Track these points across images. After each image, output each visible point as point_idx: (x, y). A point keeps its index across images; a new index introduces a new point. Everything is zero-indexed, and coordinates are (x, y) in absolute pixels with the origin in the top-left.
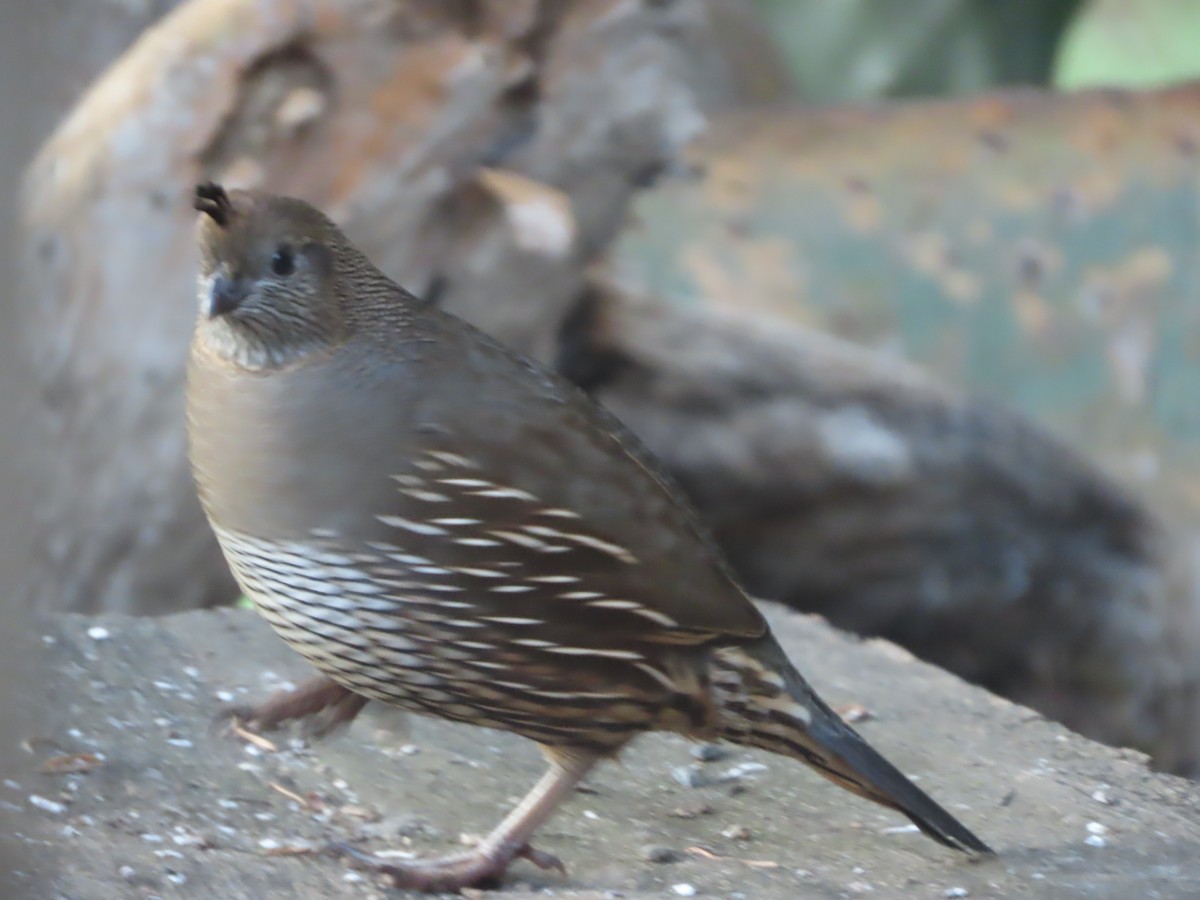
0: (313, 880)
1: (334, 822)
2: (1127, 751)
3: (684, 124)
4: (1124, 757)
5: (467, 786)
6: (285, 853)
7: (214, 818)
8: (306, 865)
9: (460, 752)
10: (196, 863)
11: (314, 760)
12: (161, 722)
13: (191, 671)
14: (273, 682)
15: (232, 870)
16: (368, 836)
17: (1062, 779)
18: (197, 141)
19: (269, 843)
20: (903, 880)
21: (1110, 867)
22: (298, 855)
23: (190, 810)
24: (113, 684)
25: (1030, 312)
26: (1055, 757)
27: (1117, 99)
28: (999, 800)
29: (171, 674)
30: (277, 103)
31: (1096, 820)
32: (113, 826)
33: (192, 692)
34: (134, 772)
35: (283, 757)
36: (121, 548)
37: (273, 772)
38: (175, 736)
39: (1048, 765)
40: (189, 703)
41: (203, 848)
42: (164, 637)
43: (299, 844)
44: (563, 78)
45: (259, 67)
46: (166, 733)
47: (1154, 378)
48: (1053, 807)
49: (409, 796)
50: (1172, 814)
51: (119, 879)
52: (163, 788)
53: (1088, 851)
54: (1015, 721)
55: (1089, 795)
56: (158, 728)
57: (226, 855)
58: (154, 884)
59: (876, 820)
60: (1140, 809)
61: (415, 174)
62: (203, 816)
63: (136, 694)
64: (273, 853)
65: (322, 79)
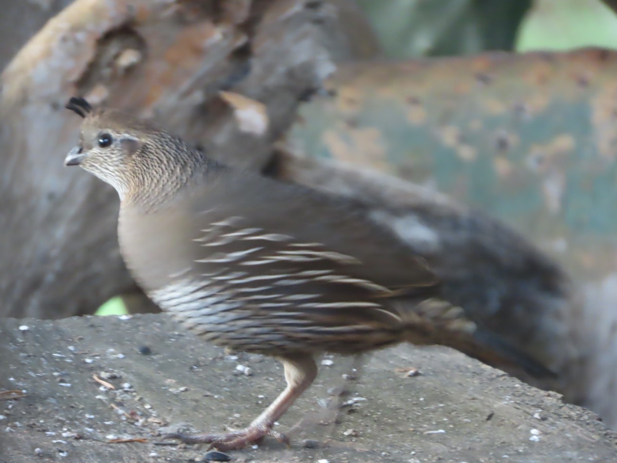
0: (133, 455)
1: (144, 426)
2: (551, 392)
3: (325, 69)
4: (549, 396)
5: (213, 408)
6: (119, 442)
7: (83, 423)
8: (129, 448)
9: (209, 390)
10: (73, 446)
11: (134, 394)
12: (56, 374)
13: (71, 348)
14: (114, 354)
15: (92, 450)
16: (161, 433)
17: (518, 407)
18: (75, 76)
19: (111, 437)
20: (436, 458)
21: (542, 452)
22: (125, 442)
23: (71, 420)
24: (31, 354)
25: (502, 166)
26: (513, 395)
27: (547, 57)
28: (485, 417)
29: (60, 349)
30: (117, 56)
31: (535, 427)
32: (31, 427)
33: (71, 358)
34: (42, 399)
35: (118, 392)
36: (35, 284)
37: (113, 400)
38: (62, 381)
39: (510, 400)
40: (70, 364)
41: (77, 439)
42: (57, 330)
43: (126, 437)
44: (264, 45)
45: (108, 37)
46: (58, 379)
47: (565, 200)
48: (514, 421)
49: (182, 413)
50: (574, 425)
51: (32, 454)
52: (56, 408)
53: (531, 444)
54: (494, 376)
55: (532, 415)
56: (55, 377)
57: (88, 442)
58: (52, 457)
59: (421, 427)
60: (558, 422)
61: (188, 93)
62: (77, 422)
63: (42, 359)
64: (113, 441)
65: (140, 44)
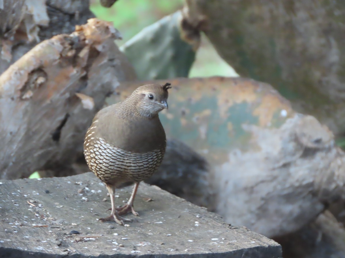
0: (43, 232)
1: (47, 221)
2: (203, 207)
3: (116, 84)
4: (202, 209)
5: (73, 214)
6: (37, 227)
7: (23, 220)
8: (41, 229)
9: (72, 207)
10: (19, 228)
11: (43, 208)
12: (13, 201)
13: (19, 191)
14: (35, 193)
15: (27, 230)
16: (53, 223)
17: (190, 213)
18: (20, 87)
19: (34, 225)
20: (159, 233)
21: (199, 230)
22: (40, 227)
23: (18, 218)
24: (3, 193)
25: (183, 121)
26: (188, 208)
27: (200, 80)
28: (178, 217)
29: (15, 191)
30: (36, 80)
31: (197, 221)
32: (3, 221)
33: (19, 195)
34: (8, 211)
35: (37, 208)
36: (5, 167)
37: (35, 211)
38: (15, 204)
39: (187, 210)
40: (19, 197)
41: (21, 226)
42: (13, 184)
43: (40, 225)
44: (92, 75)
45: (33, 72)
46: (14, 203)
47: (207, 134)
48: (189, 218)
49: (61, 216)
50: (212, 220)
51: (4, 231)
52: (13, 214)
53: (195, 227)
54: (181, 201)
55: (195, 216)
56: (12, 202)
57: (25, 227)
58: (11, 233)
59: (153, 221)
60: (206, 219)
61: (64, 93)
62: (21, 219)
63: (8, 195)
64: (35, 226)
65: (45, 75)
